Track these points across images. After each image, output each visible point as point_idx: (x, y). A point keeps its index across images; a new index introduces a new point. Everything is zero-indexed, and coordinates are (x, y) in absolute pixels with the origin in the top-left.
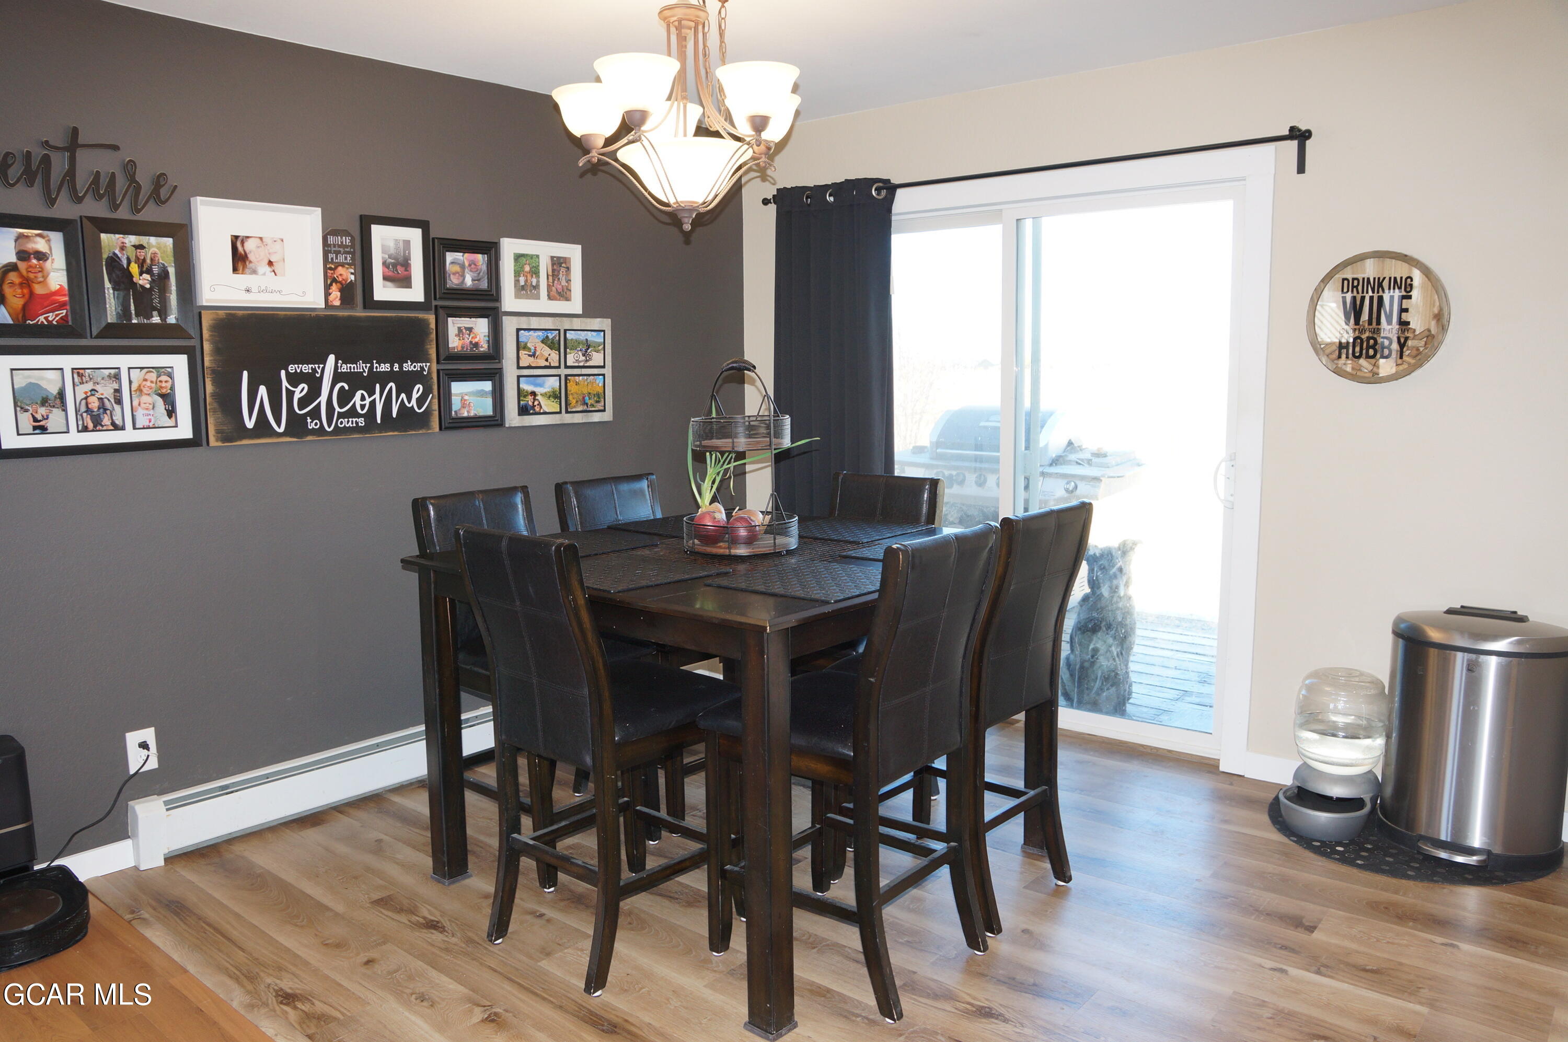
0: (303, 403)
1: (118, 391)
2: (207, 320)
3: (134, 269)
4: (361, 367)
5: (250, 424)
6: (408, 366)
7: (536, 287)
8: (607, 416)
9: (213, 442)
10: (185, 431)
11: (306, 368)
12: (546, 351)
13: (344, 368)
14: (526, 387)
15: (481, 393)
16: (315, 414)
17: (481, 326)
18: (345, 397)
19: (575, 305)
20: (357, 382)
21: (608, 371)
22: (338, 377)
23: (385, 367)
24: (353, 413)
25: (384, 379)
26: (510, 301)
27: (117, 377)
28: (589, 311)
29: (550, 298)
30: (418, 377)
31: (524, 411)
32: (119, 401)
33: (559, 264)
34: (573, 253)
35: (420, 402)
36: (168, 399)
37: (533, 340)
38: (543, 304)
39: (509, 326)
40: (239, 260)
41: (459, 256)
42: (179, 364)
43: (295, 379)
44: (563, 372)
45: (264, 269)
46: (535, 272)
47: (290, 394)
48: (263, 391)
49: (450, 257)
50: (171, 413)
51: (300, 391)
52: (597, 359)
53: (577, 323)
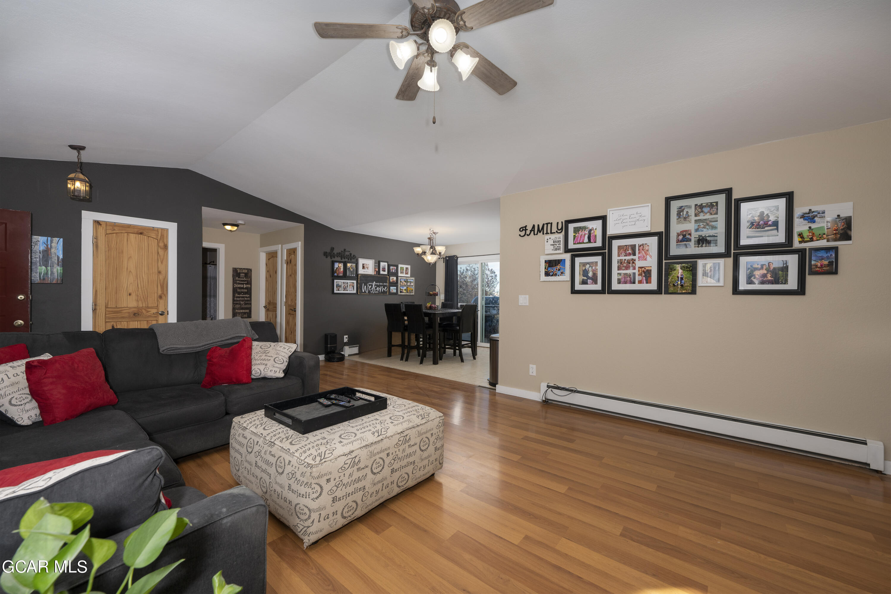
0: (370, 289)
1: (348, 285)
2: (359, 276)
3: (351, 268)
4: (378, 284)
5: (363, 291)
6: (385, 284)
7: (403, 272)
8: (413, 294)
9: (359, 294)
10: (355, 292)
11: (371, 283)
12: (404, 283)
13: (376, 284)
14: (401, 288)
15: (394, 289)
16: (372, 290)
17: (395, 278)
18: (376, 288)
19: (409, 275)
20: (379, 286)
21: (414, 286)
22: (375, 285)
23: (381, 284)
24: (377, 291)
25: (381, 286)
26: (400, 275)
27: (348, 283)
28: (411, 276)
29: (405, 274)
30: (386, 286)
31: (401, 292)
32: (348, 287)
33: (407, 268)
34: (409, 267)
35: (386, 289)
36: (353, 287)
37: (403, 281)
38: (404, 275)
39: (399, 278)
40: (363, 267)
41: (392, 267)
42: (355, 282)
43: (369, 285)
44: (407, 286)
45: (366, 268)
46: (403, 270)
47: (369, 287)
48: (365, 286)
49: (391, 267)
50: (354, 289)
51: (370, 287)
52: (412, 284)
53: (409, 278)
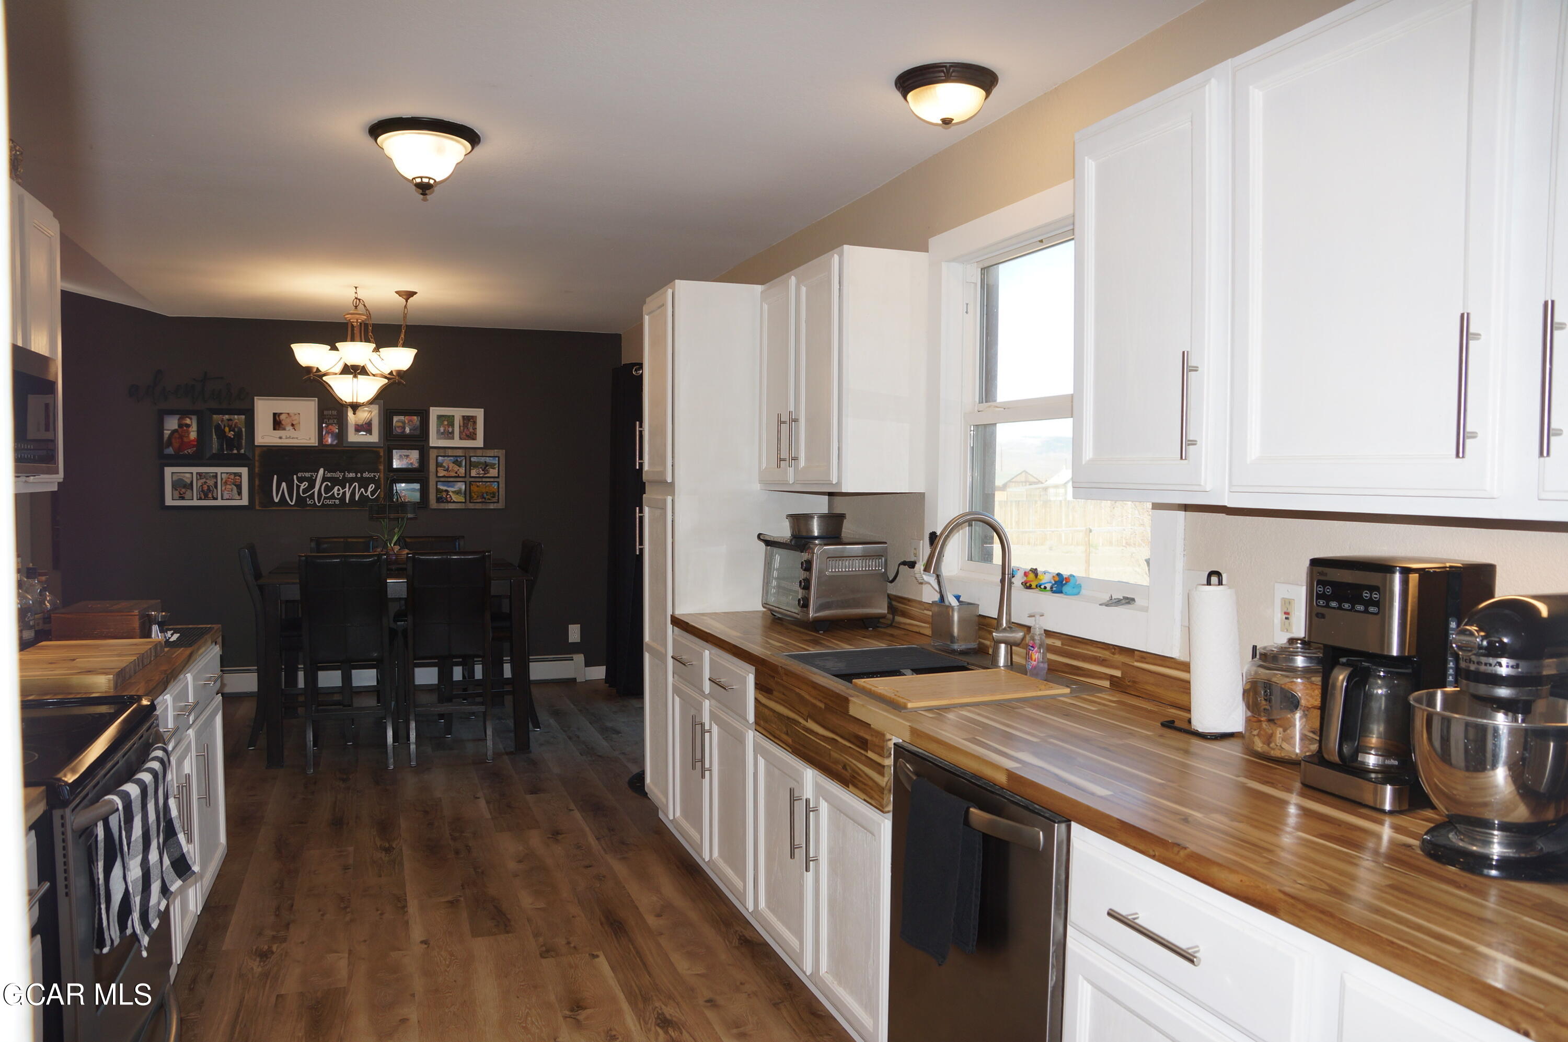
0: (305, 491)
1: (216, 483)
2: (257, 452)
3: (227, 429)
4: (339, 475)
5: (276, 500)
6: (366, 475)
7: (453, 432)
8: (501, 505)
9: (257, 508)
10: (245, 502)
11: (308, 475)
12: (456, 468)
13: (329, 475)
14: (441, 487)
15: (413, 490)
16: (312, 495)
17: (414, 455)
18: (328, 489)
19: (479, 442)
20: (335, 482)
21: (502, 480)
22: (324, 479)
23: (352, 475)
24: (333, 497)
25: (351, 481)
26: (434, 441)
27: (216, 476)
28: (488, 444)
29: (461, 439)
30: (372, 480)
31: (439, 500)
32: (216, 487)
33: (469, 421)
34: (479, 414)
35: (373, 493)
36: (239, 487)
37: (447, 462)
38: (457, 442)
39: (433, 454)
40: (277, 424)
41: (402, 418)
42: (244, 471)
43: (301, 480)
44: (468, 479)
45: (289, 428)
46: (452, 424)
47: (298, 487)
48: (284, 484)
49: (395, 419)
50: (240, 493)
51: (304, 485)
52: (493, 472)
53: (479, 453)
